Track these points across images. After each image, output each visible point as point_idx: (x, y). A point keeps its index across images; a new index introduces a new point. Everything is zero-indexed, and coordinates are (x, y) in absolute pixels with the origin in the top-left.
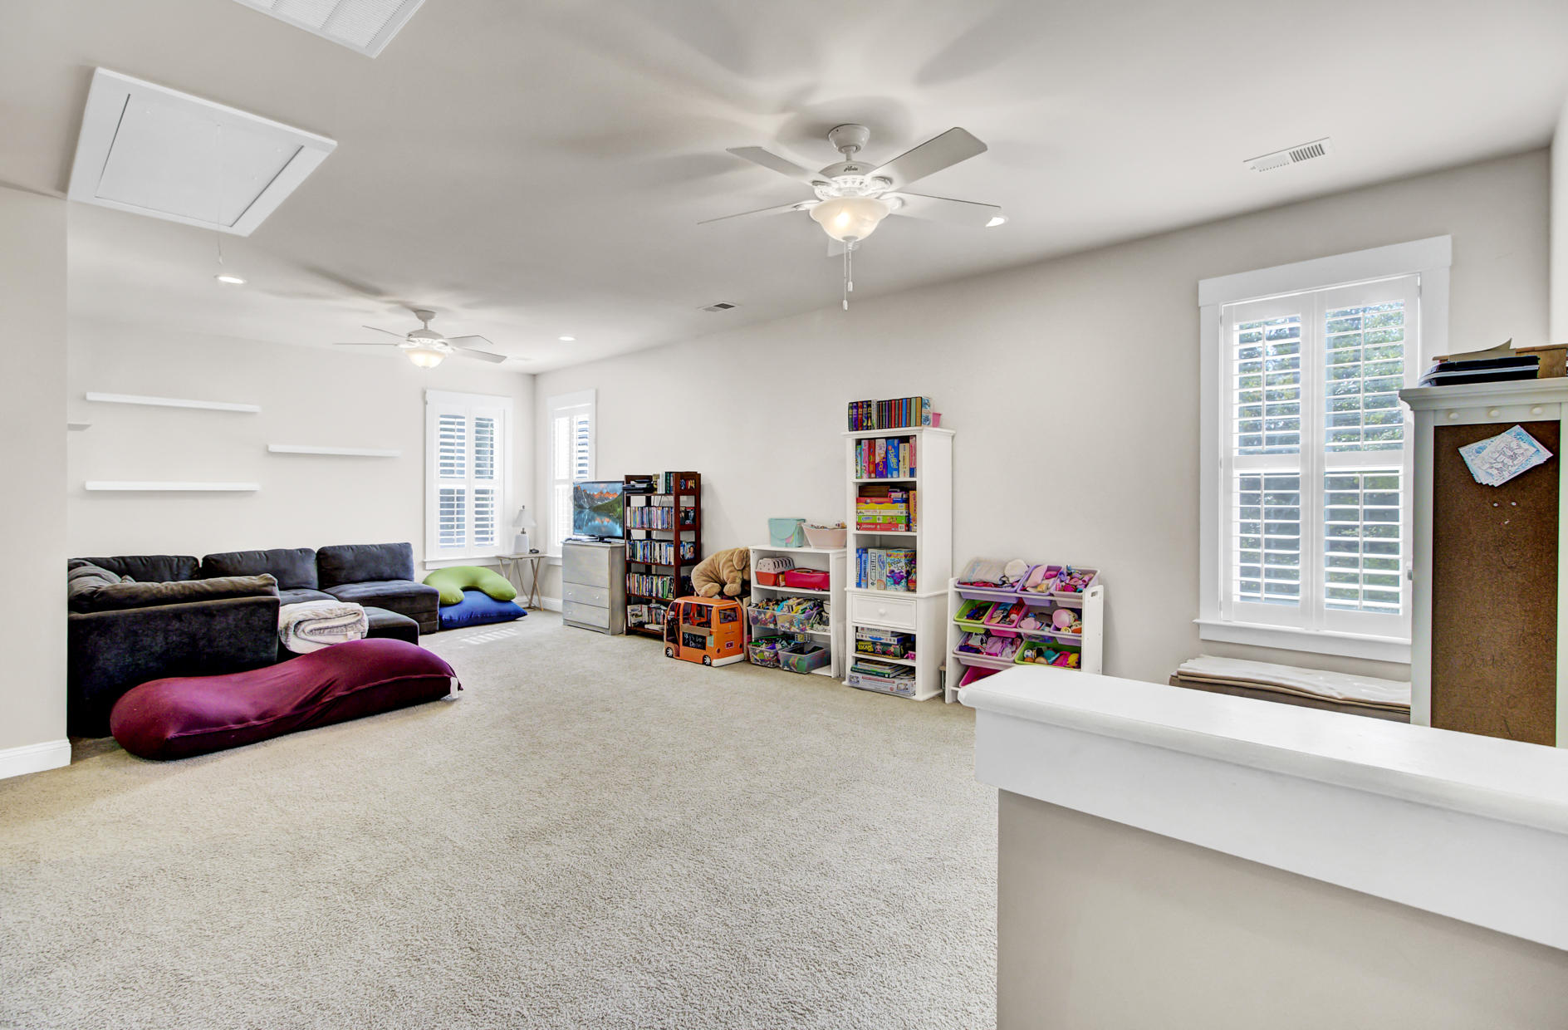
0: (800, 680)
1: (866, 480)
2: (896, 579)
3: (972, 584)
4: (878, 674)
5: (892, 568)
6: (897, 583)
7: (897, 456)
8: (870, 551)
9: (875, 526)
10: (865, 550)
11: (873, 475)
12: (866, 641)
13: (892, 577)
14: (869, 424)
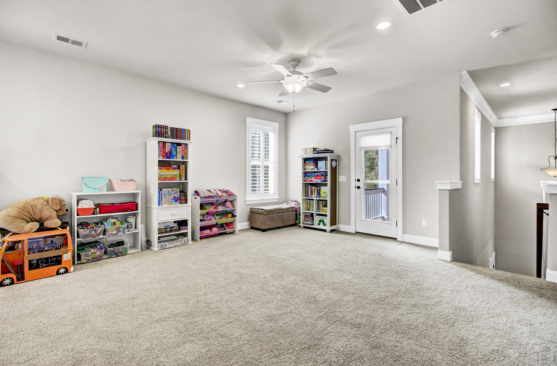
0: (123, 258)
1: (161, 159)
2: (176, 200)
3: (205, 197)
4: (172, 240)
5: (174, 196)
6: (176, 201)
7: (176, 151)
8: (163, 189)
9: (166, 179)
10: (161, 190)
11: (165, 157)
12: (162, 228)
13: (174, 199)
14: (167, 136)
